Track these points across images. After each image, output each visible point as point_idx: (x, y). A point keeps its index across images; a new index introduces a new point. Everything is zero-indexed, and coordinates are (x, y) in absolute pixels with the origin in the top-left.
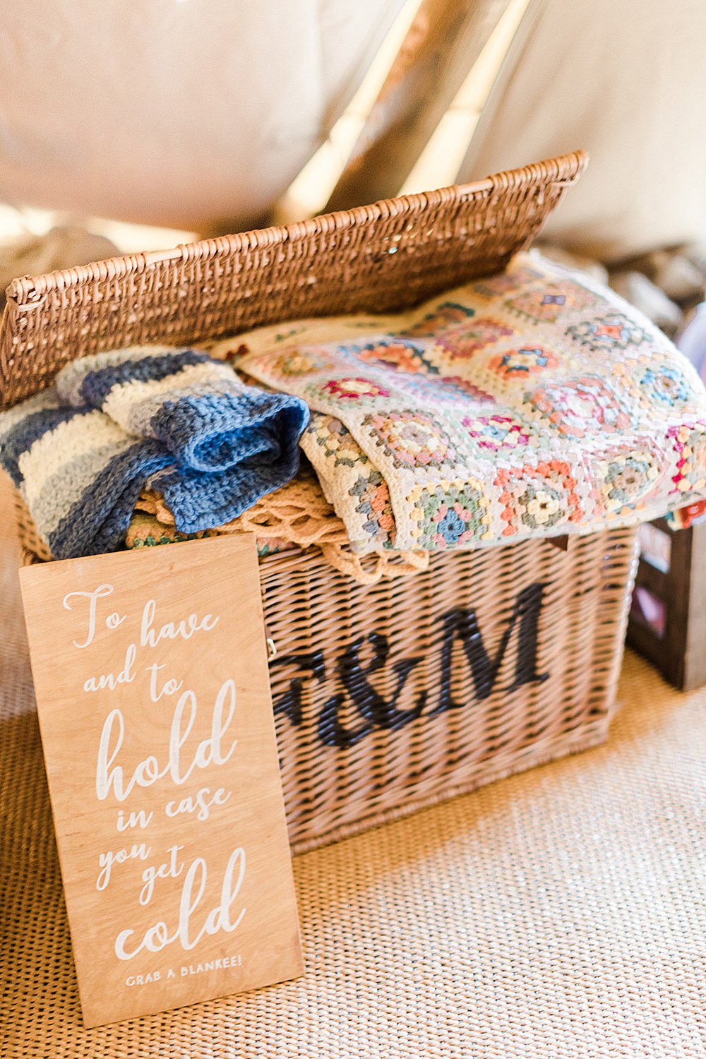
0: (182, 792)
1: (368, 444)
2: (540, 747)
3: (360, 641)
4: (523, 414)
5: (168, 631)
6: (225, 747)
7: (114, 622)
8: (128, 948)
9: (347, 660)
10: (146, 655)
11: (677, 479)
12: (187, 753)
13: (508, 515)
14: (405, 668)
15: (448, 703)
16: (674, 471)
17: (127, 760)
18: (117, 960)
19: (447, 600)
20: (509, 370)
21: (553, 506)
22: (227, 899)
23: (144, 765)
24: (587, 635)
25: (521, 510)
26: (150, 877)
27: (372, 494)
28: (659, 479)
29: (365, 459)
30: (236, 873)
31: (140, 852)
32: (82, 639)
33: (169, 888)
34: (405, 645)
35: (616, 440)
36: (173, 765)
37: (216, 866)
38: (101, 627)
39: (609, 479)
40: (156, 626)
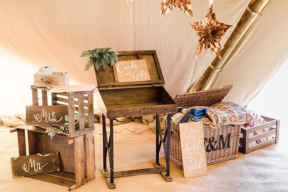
0: (194, 151)
1: (214, 112)
2: (230, 157)
3: (211, 138)
4: (229, 112)
5: (194, 132)
6: (199, 146)
7: (188, 130)
8: (189, 169)
9: (210, 140)
10: (191, 134)
11: (246, 119)
12: (195, 146)
13: (229, 120)
14: (216, 142)
15: (220, 149)
16: (246, 118)
17: (189, 146)
18: (188, 170)
19: (220, 134)
20: (226, 109)
21: (234, 120)
22: (199, 164)
23: (191, 147)
24: (235, 142)
25: (231, 120)
26: (191, 160)
27: (215, 117)
28: (244, 118)
29: (214, 114)
30: (200, 161)
31: (190, 157)
32: (185, 132)
33: (193, 162)
34: (216, 140)
35: (240, 114)
36: (194, 147)
37: (198, 160)
38: (187, 131)
39: (239, 118)
40: (192, 131)
